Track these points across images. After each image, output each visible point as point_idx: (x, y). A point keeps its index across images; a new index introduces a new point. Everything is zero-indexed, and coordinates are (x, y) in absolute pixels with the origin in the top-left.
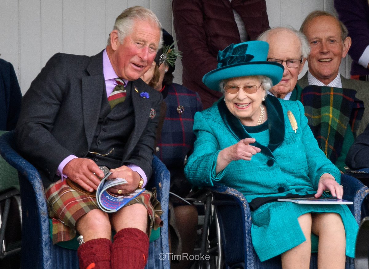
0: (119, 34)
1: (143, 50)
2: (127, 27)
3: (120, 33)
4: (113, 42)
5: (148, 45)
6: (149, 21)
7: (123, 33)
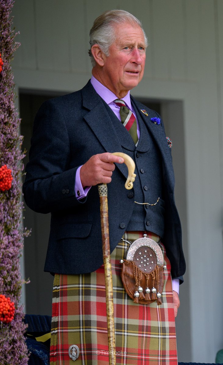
0: (101, 47)
1: (134, 54)
2: (107, 35)
3: (102, 45)
4: (97, 58)
5: (136, 47)
6: (128, 21)
7: (105, 43)
